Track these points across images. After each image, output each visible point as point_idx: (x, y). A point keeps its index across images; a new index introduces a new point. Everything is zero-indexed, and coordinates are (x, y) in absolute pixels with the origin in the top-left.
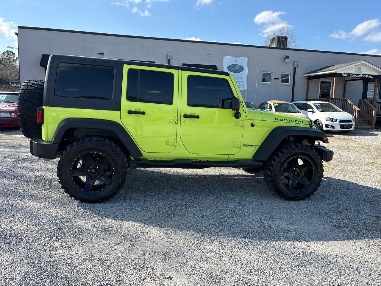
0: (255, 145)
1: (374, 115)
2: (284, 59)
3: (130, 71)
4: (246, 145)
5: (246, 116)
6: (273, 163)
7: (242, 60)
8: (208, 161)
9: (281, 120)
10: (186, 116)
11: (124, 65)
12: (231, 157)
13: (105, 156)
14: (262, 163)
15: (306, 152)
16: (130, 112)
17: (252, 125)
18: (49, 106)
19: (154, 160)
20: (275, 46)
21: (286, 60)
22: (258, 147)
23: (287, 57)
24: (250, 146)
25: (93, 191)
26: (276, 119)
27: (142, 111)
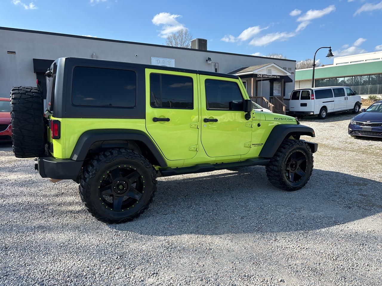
0: (261, 144)
1: (284, 110)
2: (207, 61)
3: (152, 75)
4: (254, 144)
5: (254, 117)
6: (278, 159)
7: (169, 62)
8: (223, 163)
9: (279, 119)
10: (206, 120)
11: (146, 69)
12: (243, 157)
13: (135, 169)
14: (269, 160)
15: (302, 146)
16: (155, 120)
17: (259, 125)
18: (65, 118)
19: (176, 167)
20: (197, 48)
21: (209, 62)
22: (263, 145)
23: (209, 59)
24: (257, 145)
25: (123, 209)
26: (275, 118)
27: (166, 117)
